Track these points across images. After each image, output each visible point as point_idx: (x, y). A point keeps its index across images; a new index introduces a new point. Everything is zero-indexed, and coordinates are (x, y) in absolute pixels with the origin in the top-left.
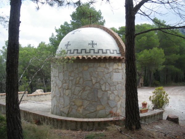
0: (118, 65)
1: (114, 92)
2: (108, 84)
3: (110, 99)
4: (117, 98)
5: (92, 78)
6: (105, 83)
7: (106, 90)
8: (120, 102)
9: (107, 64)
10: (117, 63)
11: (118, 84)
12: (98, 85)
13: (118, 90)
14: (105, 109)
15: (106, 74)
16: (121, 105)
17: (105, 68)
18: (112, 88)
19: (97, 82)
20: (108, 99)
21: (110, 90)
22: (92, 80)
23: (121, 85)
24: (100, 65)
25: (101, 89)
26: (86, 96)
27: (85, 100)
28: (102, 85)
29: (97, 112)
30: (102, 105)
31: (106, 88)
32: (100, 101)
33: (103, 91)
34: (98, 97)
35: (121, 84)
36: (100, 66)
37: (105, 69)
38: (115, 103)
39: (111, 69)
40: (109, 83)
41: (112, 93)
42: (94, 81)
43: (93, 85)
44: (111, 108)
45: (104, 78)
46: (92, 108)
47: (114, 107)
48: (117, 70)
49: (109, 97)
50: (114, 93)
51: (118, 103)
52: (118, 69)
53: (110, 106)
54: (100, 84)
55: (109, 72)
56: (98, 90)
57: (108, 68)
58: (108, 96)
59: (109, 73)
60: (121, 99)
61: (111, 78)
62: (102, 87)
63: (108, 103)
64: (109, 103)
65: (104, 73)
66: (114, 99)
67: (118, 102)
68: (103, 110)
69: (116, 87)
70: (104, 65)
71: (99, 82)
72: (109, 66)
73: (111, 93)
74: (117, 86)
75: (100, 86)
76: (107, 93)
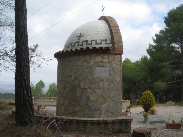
0: (103, 58)
1: (96, 91)
2: (88, 81)
3: (90, 99)
4: (101, 100)
5: (72, 74)
6: (85, 79)
7: (86, 87)
8: (106, 105)
9: (87, 57)
10: (102, 55)
11: (102, 81)
12: (76, 81)
13: (102, 88)
14: (84, 111)
15: (86, 68)
16: (107, 109)
17: (85, 61)
18: (93, 86)
19: (76, 79)
20: (88, 99)
21: (90, 88)
22: (71, 76)
23: (107, 83)
24: (79, 58)
25: (79, 86)
26: (67, 94)
27: (66, 99)
28: (81, 81)
29: (76, 113)
30: (81, 106)
31: (85, 85)
32: (78, 100)
33: (82, 89)
34: (76, 96)
35: (107, 81)
36: (79, 60)
37: (85, 63)
38: (98, 105)
39: (92, 62)
40: (89, 79)
41: (94, 92)
42: (73, 77)
43: (73, 81)
44: (92, 111)
45: (83, 73)
46: (71, 108)
47: (95, 110)
48: (100, 64)
49: (89, 97)
50: (96, 93)
51: (103, 106)
52: (102, 62)
53: (89, 109)
54: (79, 80)
55: (90, 65)
56: (77, 88)
57: (89, 61)
58: (88, 95)
59: (90, 67)
60: (108, 101)
61: (91, 73)
62: (81, 84)
63: (87, 105)
64: (89, 105)
65: (84, 68)
66: (97, 100)
67: (102, 104)
68: (82, 112)
69: (98, 85)
70: (84, 58)
71: (78, 78)
72: (90, 59)
73: (91, 91)
74: (101, 83)
75: (79, 82)
76: (87, 91)
